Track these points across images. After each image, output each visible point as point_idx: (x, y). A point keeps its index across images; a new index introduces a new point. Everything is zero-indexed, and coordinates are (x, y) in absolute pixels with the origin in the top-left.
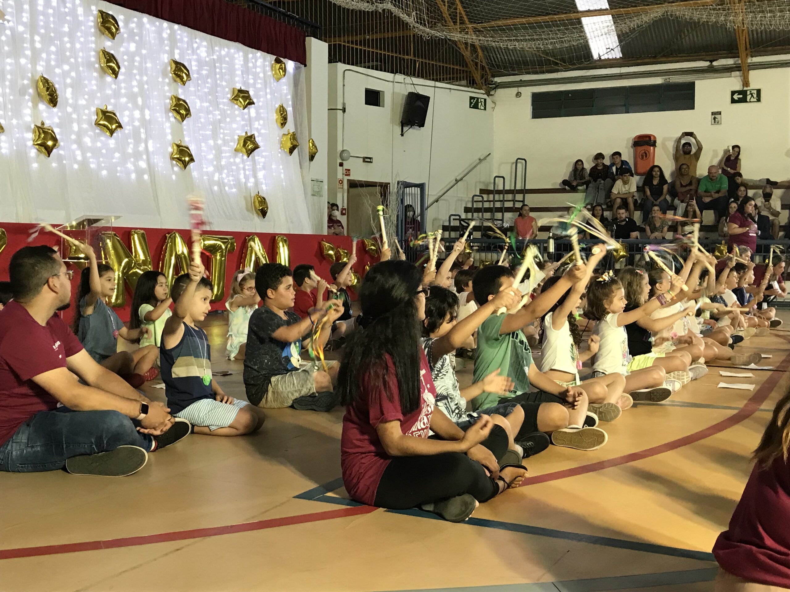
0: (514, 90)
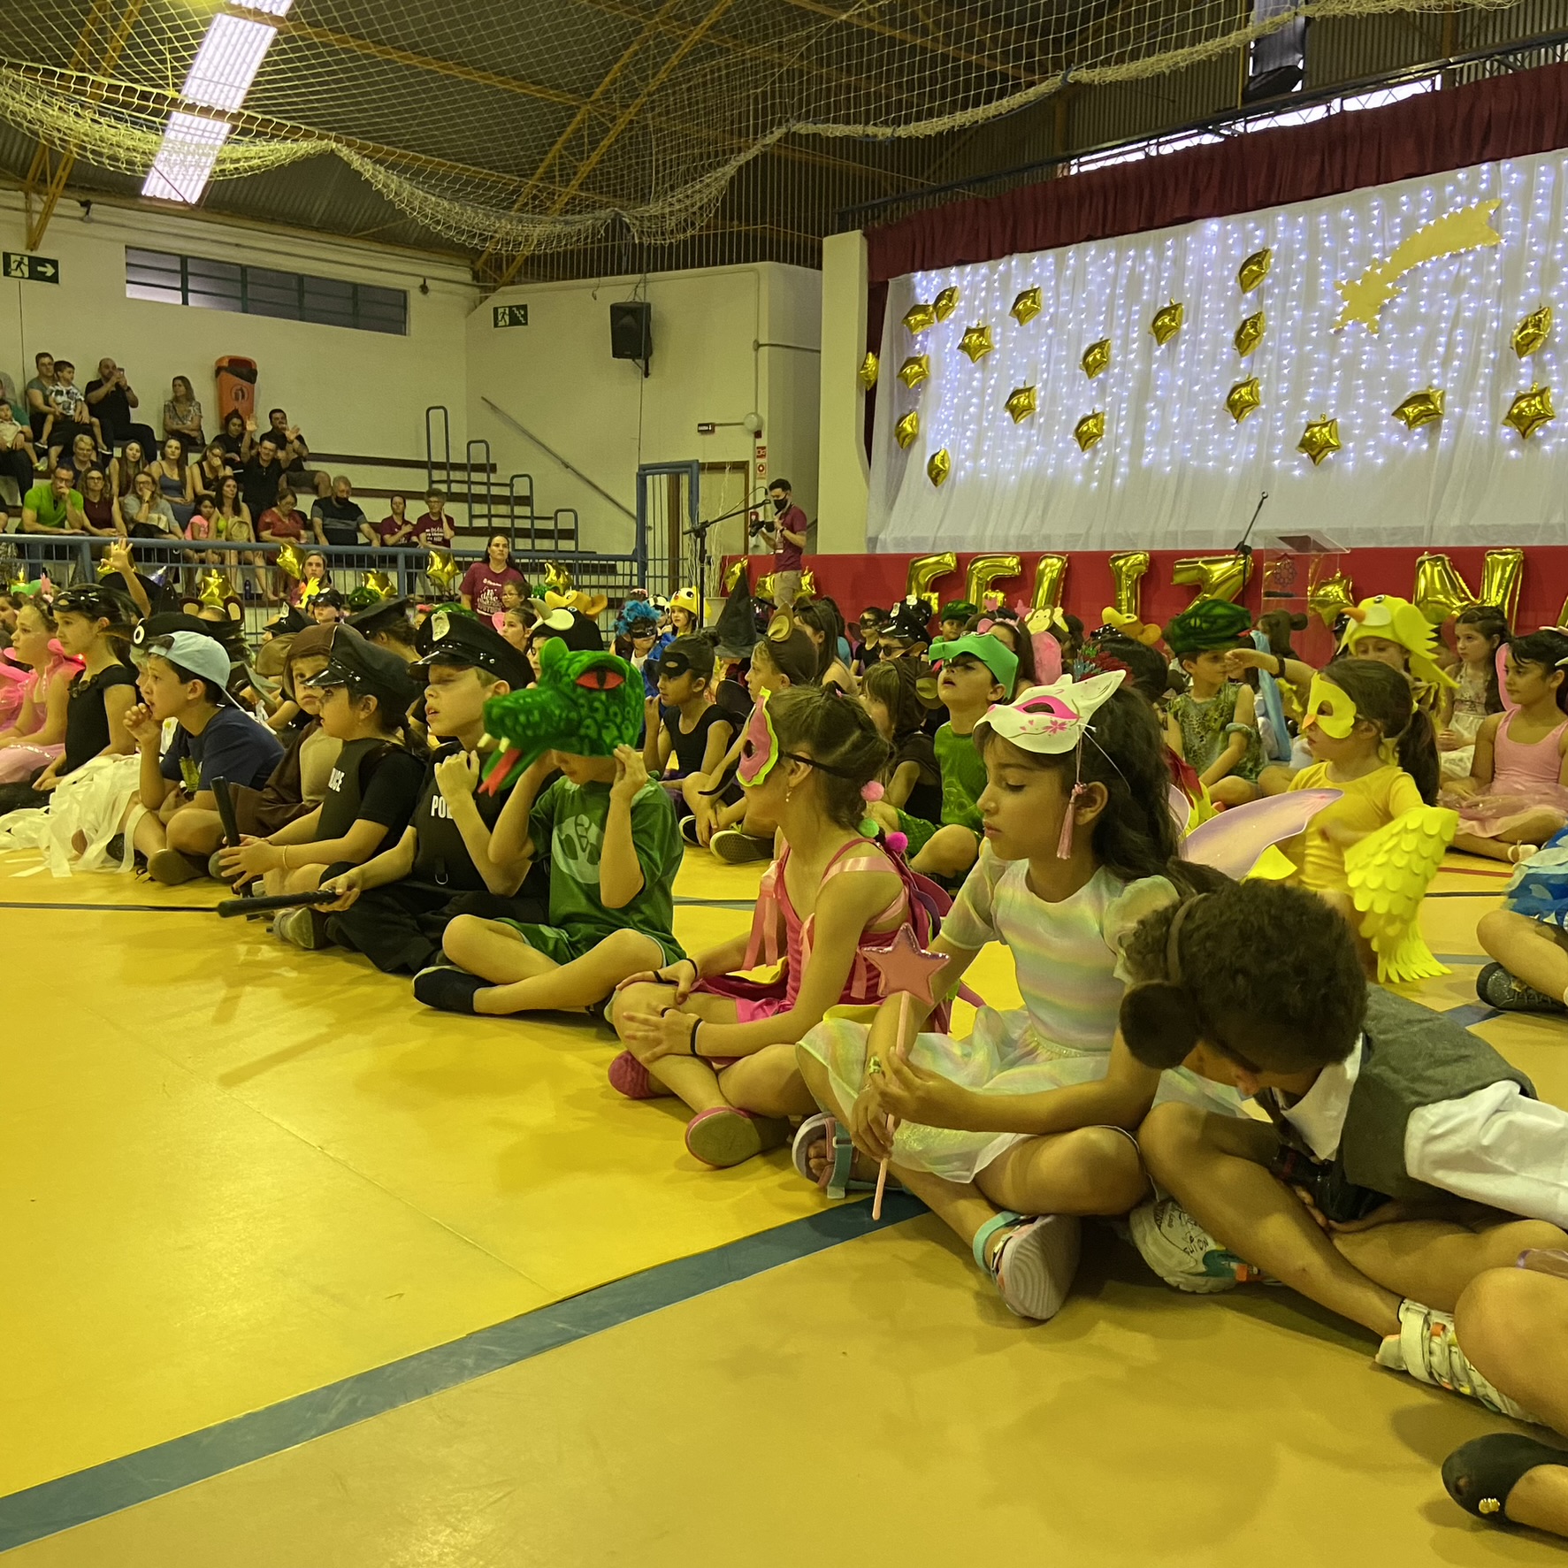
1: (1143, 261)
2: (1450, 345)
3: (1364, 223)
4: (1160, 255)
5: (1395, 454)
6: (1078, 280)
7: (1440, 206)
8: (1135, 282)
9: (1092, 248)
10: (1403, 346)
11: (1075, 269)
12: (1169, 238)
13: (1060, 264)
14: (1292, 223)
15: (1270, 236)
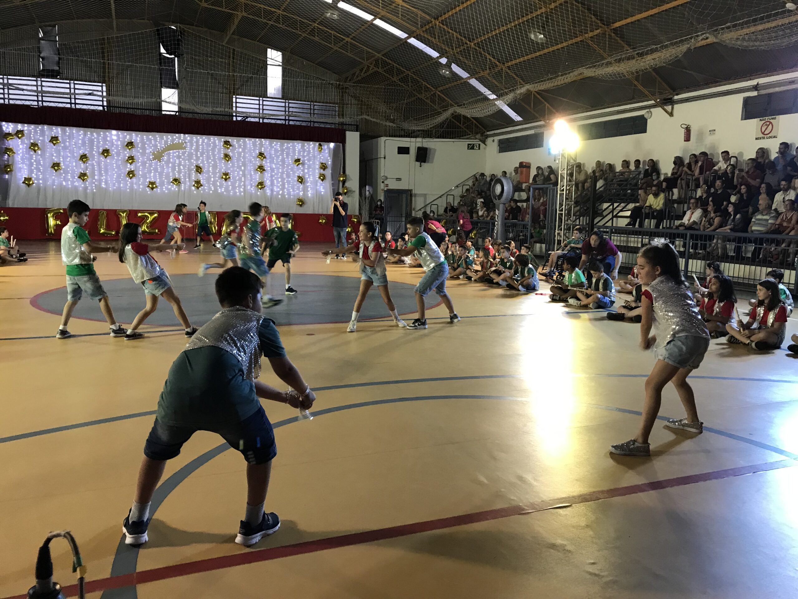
0: (491, 139)
1: (94, 136)
2: (179, 168)
3: (155, 140)
4: (99, 135)
5: (169, 190)
6: (71, 137)
7: (173, 140)
8: (91, 141)
9: (74, 130)
10: (168, 167)
11: (70, 133)
12: (102, 132)
13: (64, 132)
14: (137, 136)
15: (131, 137)
